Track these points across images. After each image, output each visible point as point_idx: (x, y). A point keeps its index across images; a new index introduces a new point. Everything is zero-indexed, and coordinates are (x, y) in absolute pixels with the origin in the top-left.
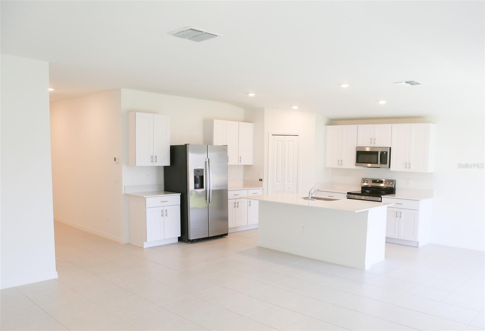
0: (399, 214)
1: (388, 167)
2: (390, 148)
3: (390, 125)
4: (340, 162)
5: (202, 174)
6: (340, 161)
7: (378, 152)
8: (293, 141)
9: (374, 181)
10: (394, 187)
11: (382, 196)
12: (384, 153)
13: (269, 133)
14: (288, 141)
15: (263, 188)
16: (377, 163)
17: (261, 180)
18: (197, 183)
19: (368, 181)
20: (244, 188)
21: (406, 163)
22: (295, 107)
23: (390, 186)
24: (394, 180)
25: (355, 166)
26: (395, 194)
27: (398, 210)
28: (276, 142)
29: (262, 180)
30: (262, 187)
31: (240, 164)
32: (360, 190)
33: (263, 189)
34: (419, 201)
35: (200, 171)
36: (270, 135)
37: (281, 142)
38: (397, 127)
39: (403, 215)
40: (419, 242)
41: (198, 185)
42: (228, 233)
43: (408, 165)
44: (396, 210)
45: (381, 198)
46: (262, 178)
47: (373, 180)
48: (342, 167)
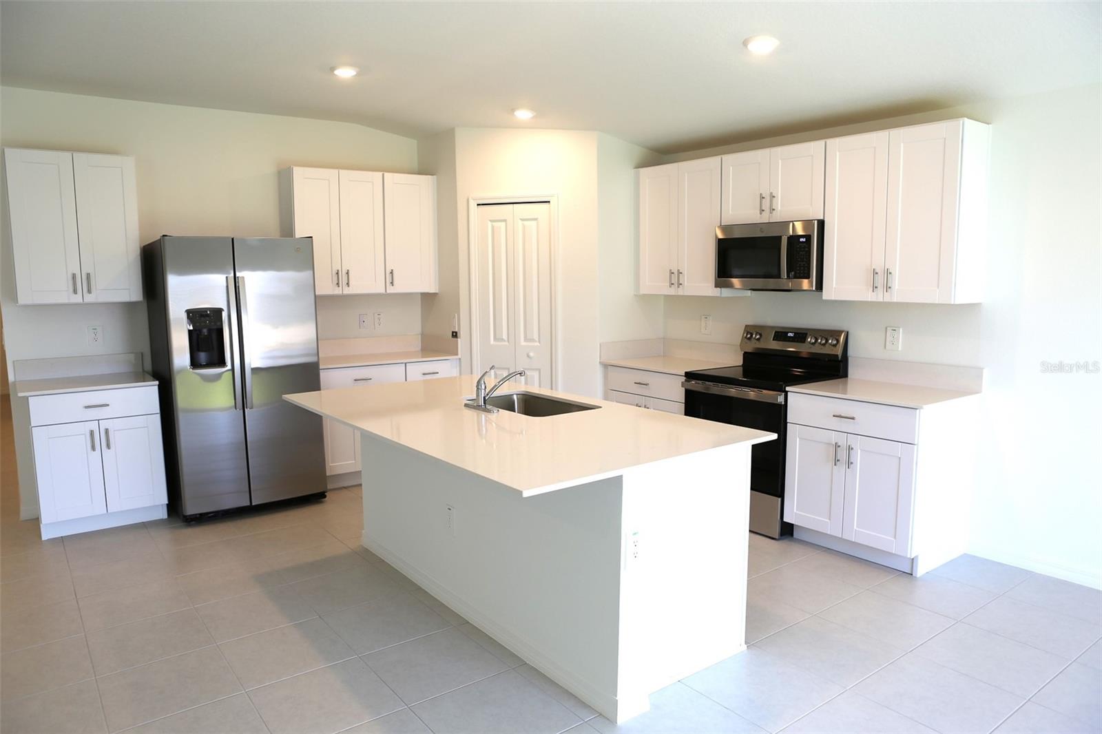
0: (843, 455)
1: (814, 289)
2: (821, 224)
3: (822, 143)
4: (675, 277)
5: (219, 324)
6: (676, 273)
7: (780, 238)
8: (536, 219)
9: (781, 335)
10: (839, 351)
11: (788, 389)
12: (801, 240)
13: (468, 200)
14: (522, 220)
15: (459, 356)
16: (778, 276)
17: (455, 335)
18: (199, 350)
19: (761, 335)
20: (422, 357)
21: (875, 273)
22: (523, 115)
23: (827, 350)
24: (840, 332)
25: (716, 286)
26: (845, 375)
27: (842, 440)
28: (490, 223)
29: (458, 334)
30: (457, 355)
31: (391, 290)
32: (740, 362)
33: (460, 359)
34: (918, 411)
35: (207, 315)
36: (473, 204)
37: (504, 223)
38: (842, 147)
39: (858, 457)
40: (917, 557)
41: (203, 356)
42: (325, 492)
43: (880, 278)
44: (834, 437)
45: (786, 393)
46: (456, 330)
47: (776, 332)
48: (681, 292)
